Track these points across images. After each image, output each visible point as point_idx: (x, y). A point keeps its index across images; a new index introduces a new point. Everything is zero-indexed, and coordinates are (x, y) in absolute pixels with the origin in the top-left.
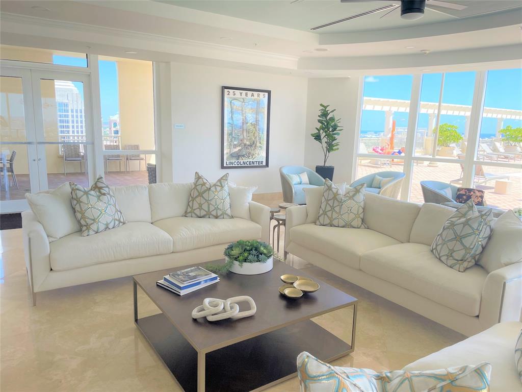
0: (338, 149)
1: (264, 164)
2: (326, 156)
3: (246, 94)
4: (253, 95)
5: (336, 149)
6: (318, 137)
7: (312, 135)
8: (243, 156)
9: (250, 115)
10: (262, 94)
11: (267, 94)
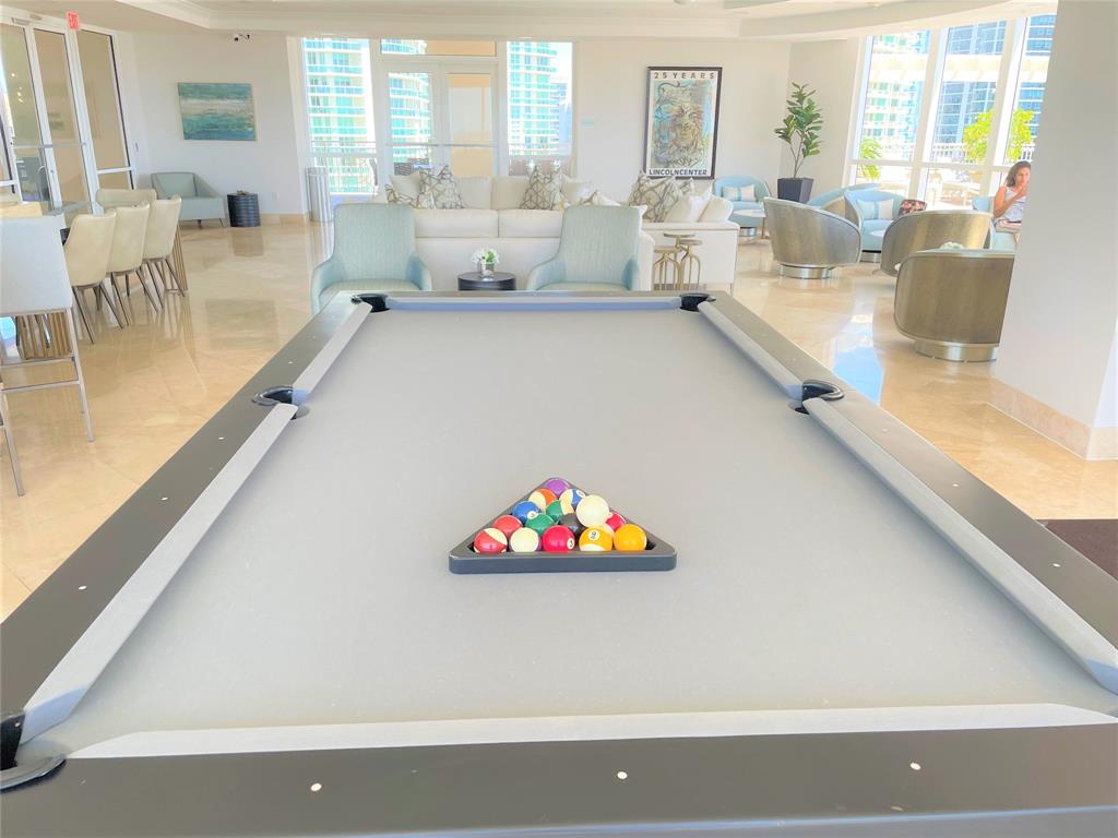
0: (818, 152)
1: (709, 174)
2: (796, 163)
3: (683, 75)
4: (693, 75)
5: (814, 153)
6: (786, 136)
7: (777, 131)
8: (676, 162)
9: (687, 105)
10: (708, 73)
11: (716, 73)
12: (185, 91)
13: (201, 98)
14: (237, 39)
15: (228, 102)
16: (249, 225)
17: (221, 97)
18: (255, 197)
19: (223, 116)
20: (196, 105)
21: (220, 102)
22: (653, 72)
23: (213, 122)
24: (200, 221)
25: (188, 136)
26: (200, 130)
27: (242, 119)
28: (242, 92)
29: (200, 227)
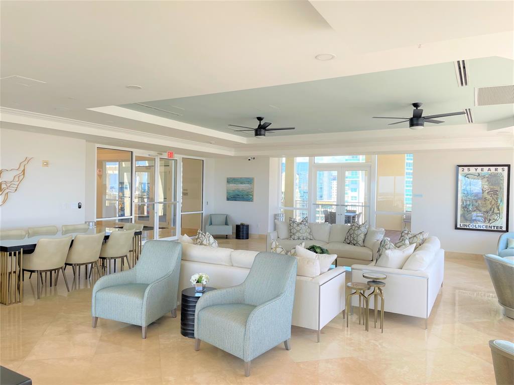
1: (504, 229)
3: (482, 170)
4: (489, 169)
10: (500, 168)
11: (506, 168)
12: (229, 181)
13: (235, 184)
14: (249, 160)
15: (244, 185)
16: (243, 239)
17: (242, 183)
18: (247, 226)
19: (242, 191)
20: (233, 186)
21: (241, 185)
22: (460, 168)
23: (238, 193)
24: (227, 235)
25: (228, 199)
26: (233, 197)
27: (249, 192)
28: (250, 181)
29: (227, 238)
